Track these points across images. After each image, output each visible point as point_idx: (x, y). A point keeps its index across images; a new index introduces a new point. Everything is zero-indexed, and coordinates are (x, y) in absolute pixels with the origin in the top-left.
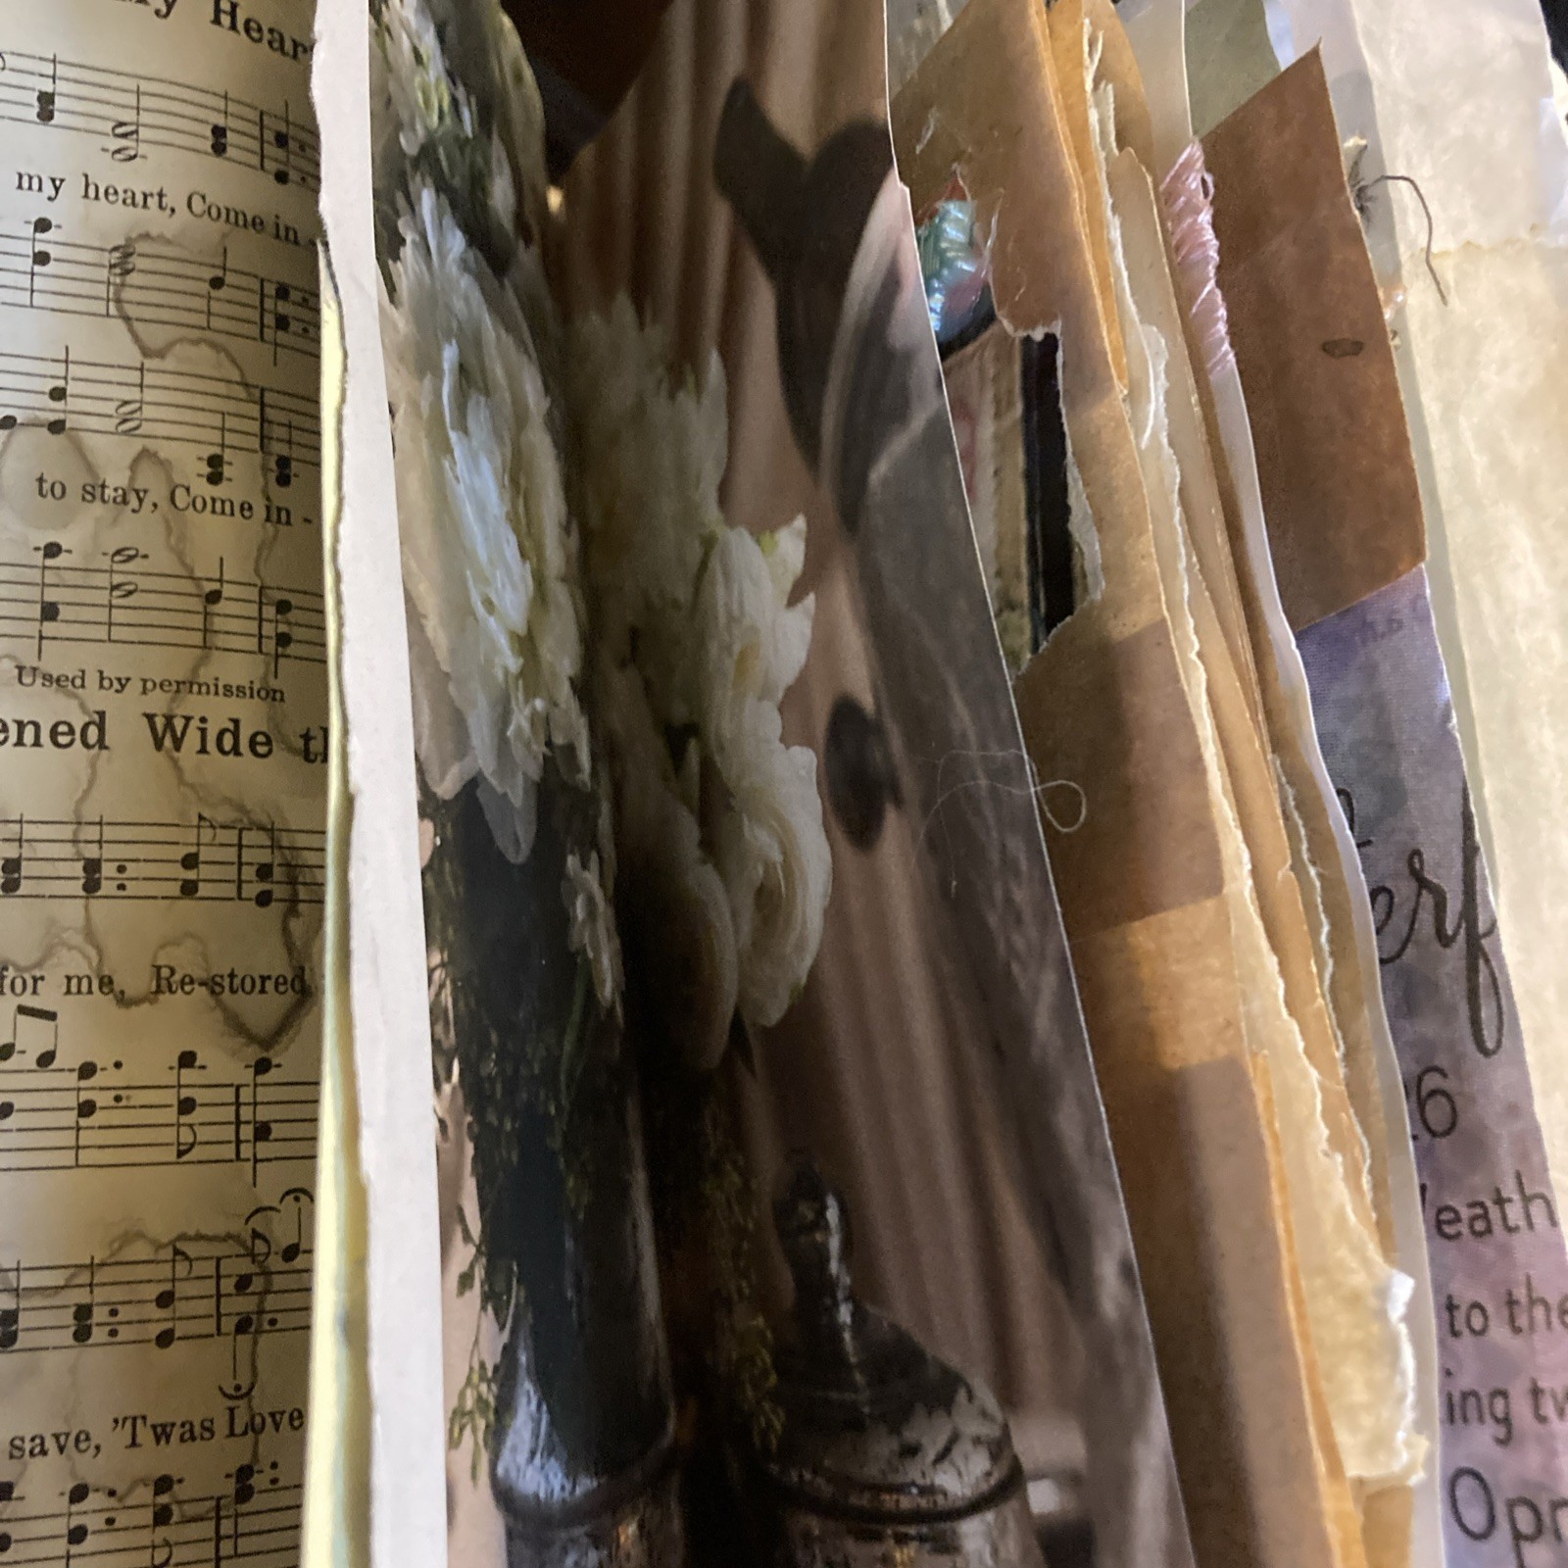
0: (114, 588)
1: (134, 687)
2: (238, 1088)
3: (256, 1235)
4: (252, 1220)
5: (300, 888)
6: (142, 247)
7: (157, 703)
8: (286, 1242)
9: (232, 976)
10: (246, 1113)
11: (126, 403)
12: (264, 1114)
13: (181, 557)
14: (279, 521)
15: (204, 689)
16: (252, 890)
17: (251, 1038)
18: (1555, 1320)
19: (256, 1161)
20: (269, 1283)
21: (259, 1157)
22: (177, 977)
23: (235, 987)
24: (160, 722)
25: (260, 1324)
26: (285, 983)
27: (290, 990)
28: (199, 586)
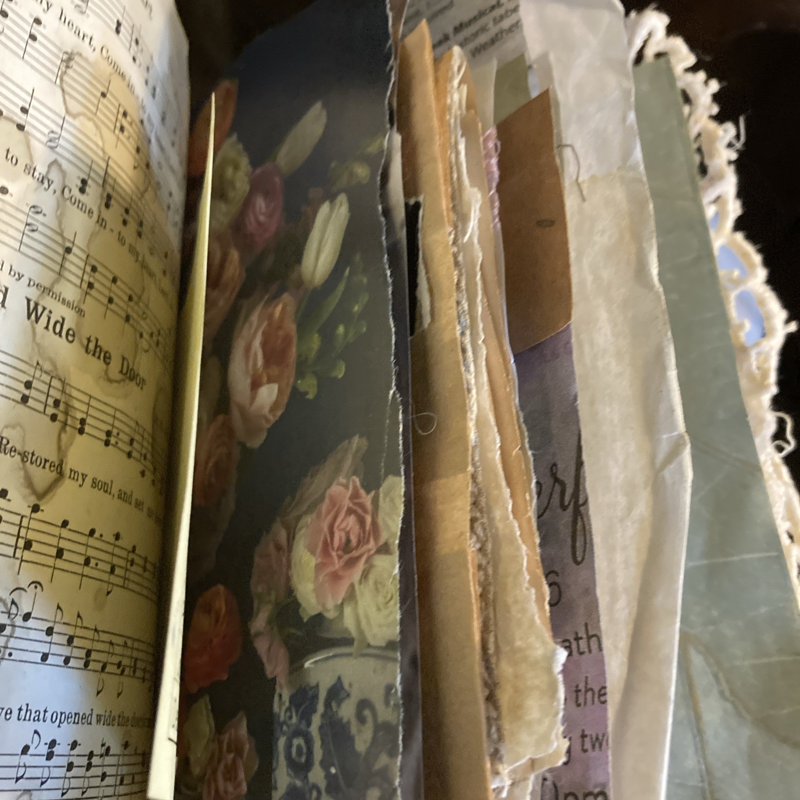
0: (27, 224)
1: (25, 280)
2: (22, 517)
3: (13, 602)
4: (13, 593)
5: (69, 418)
6: (77, 58)
7: (33, 293)
8: (26, 611)
9: (33, 454)
10: (23, 532)
11: (52, 132)
12: (31, 535)
13: (60, 223)
14: (101, 225)
15: (54, 296)
16: (50, 411)
17: (34, 492)
18: (596, 699)
19: (22, 561)
20: (13, 631)
21: (24, 558)
22: (9, 446)
23: (33, 461)
24: (32, 305)
25: (4, 654)
26: (54, 466)
27: (55, 471)
28: (64, 242)
